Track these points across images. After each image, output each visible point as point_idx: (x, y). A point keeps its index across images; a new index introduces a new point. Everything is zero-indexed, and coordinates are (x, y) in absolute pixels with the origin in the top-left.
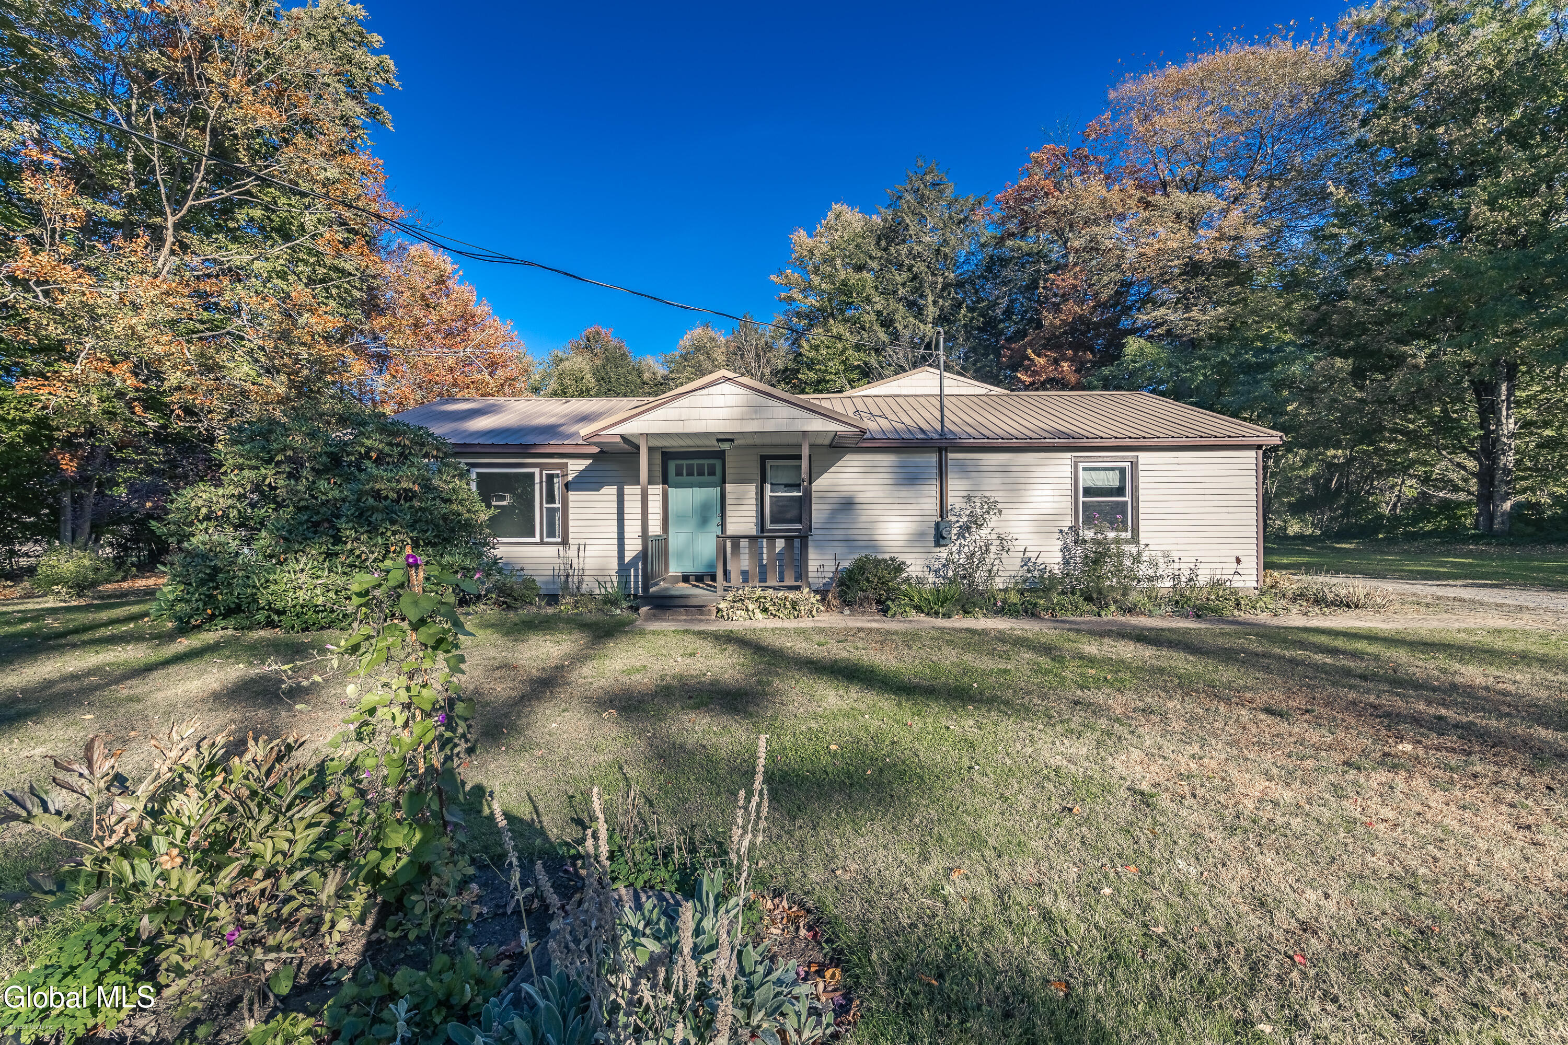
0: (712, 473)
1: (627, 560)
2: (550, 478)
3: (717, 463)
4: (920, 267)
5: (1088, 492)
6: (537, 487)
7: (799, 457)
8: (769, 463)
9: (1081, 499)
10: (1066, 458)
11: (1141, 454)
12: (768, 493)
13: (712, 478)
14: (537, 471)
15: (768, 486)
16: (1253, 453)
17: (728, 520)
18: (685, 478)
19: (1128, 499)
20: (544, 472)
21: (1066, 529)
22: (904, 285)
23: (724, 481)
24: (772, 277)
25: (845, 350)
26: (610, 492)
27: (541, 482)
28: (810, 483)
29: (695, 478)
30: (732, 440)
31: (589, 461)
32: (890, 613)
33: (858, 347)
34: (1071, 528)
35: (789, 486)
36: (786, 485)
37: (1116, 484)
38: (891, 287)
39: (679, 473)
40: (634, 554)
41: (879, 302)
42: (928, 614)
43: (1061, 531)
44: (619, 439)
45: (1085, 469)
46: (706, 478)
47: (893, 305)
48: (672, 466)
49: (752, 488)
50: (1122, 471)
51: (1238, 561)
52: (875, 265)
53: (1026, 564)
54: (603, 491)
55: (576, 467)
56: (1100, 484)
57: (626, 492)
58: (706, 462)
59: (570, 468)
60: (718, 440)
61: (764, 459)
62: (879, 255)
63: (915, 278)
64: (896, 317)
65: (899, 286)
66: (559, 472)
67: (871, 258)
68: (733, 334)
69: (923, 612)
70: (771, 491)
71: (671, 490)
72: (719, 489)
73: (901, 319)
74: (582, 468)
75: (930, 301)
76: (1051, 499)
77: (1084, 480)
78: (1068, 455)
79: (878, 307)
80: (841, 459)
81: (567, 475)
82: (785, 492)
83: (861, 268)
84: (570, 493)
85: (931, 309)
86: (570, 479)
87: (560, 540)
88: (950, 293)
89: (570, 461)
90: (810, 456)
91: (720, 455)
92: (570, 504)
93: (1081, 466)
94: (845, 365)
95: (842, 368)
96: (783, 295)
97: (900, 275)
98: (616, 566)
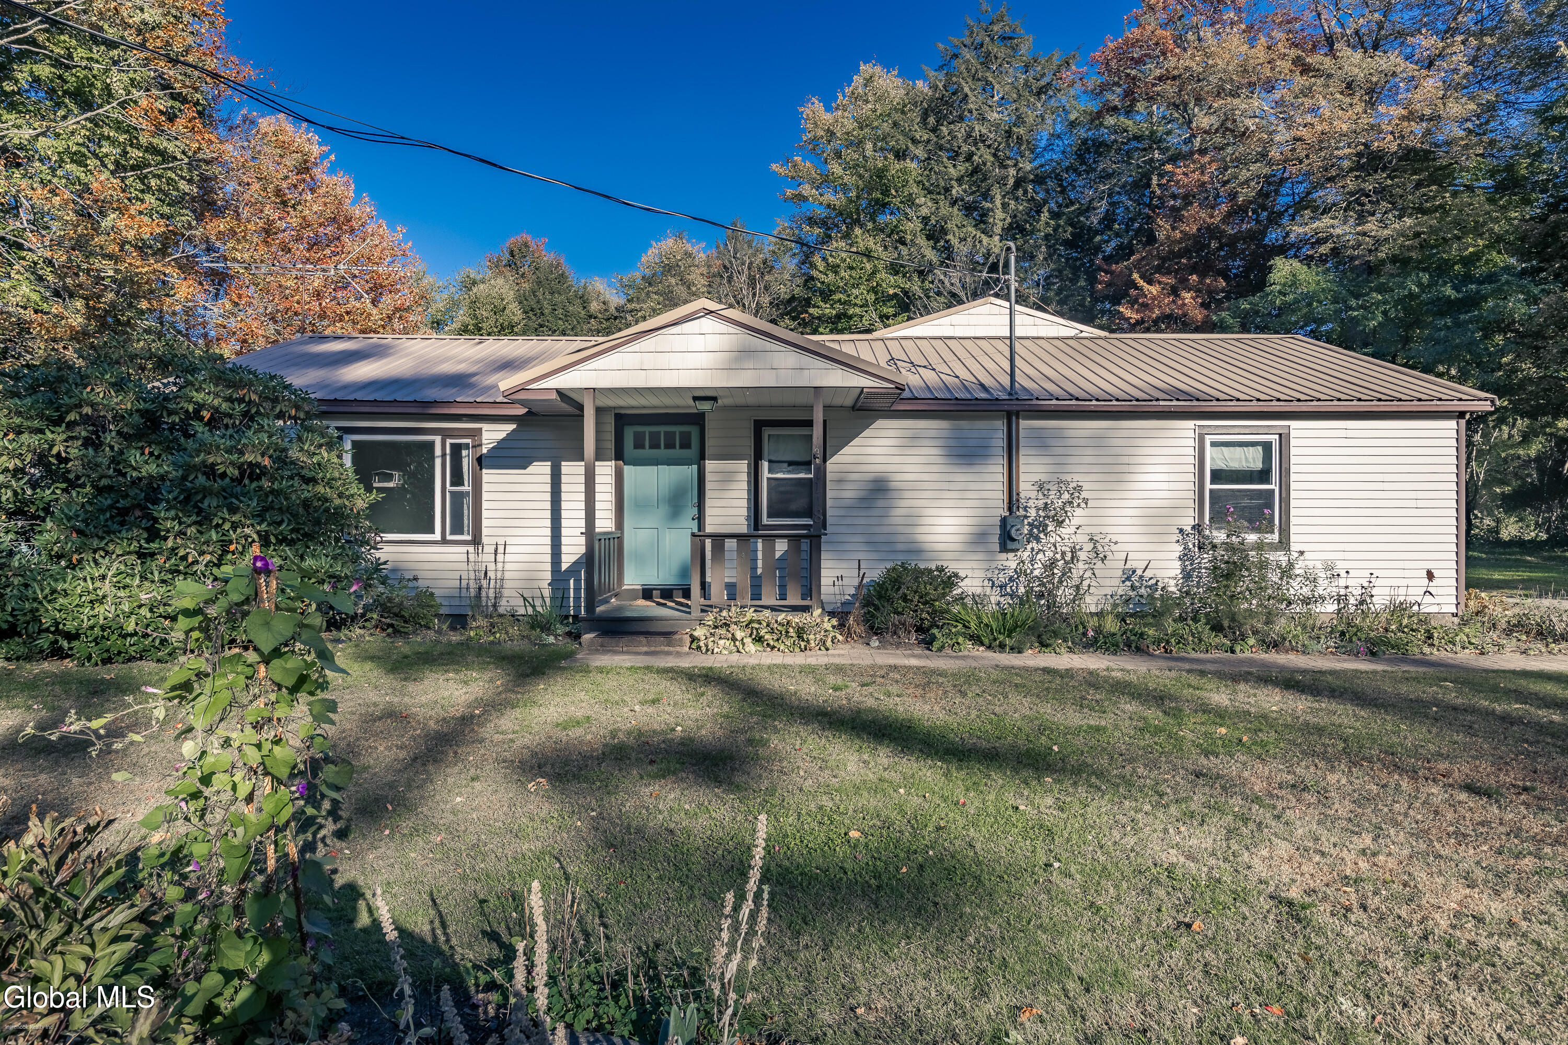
0: (685, 445)
1: (564, 567)
2: (457, 449)
3: (694, 431)
4: (984, 155)
5: (1218, 476)
6: (438, 462)
7: (809, 423)
8: (767, 432)
9: (1208, 486)
10: (1188, 428)
11: (1294, 424)
12: (765, 474)
13: (686, 453)
14: (438, 439)
15: (765, 465)
16: (1452, 424)
17: (708, 512)
18: (647, 452)
19: (1274, 486)
20: (449, 441)
21: (1187, 529)
22: (960, 180)
23: (702, 457)
24: (774, 167)
25: (875, 272)
26: (541, 470)
27: (444, 455)
28: (825, 461)
29: (663, 452)
30: (714, 399)
31: (512, 427)
32: (936, 645)
33: (895, 269)
34: (1194, 527)
35: (793, 464)
36: (791, 463)
37: (1259, 465)
38: (942, 184)
39: (638, 445)
40: (573, 559)
41: (926, 205)
42: (989, 647)
43: (1181, 531)
44: (554, 396)
45: (1213, 444)
46: (677, 452)
47: (945, 209)
48: (629, 434)
49: (742, 466)
50: (1267, 446)
51: (1430, 576)
52: (920, 152)
53: (1128, 579)
54: (531, 469)
55: (492, 434)
56: (1235, 465)
57: (564, 470)
58: (677, 429)
59: (485, 435)
60: (695, 399)
61: (759, 425)
62: (925, 137)
63: (976, 170)
64: (949, 226)
65: (953, 182)
66: (469, 441)
67: (914, 141)
68: (718, 247)
69: (982, 644)
70: (770, 471)
71: (627, 469)
72: (695, 467)
73: (955, 229)
74: (502, 435)
75: (998, 202)
76: (1165, 486)
77: (1212, 459)
78: (1191, 424)
79: (924, 211)
80: (867, 427)
81: (480, 445)
82: (789, 472)
83: (900, 155)
84: (484, 471)
85: (999, 214)
86: (485, 451)
87: (469, 538)
88: (1025, 192)
89: (485, 427)
90: (825, 422)
91: (698, 419)
92: (485, 487)
93: (1208, 439)
94: (876, 293)
95: (871, 297)
96: (789, 192)
97: (954, 166)
98: (548, 576)
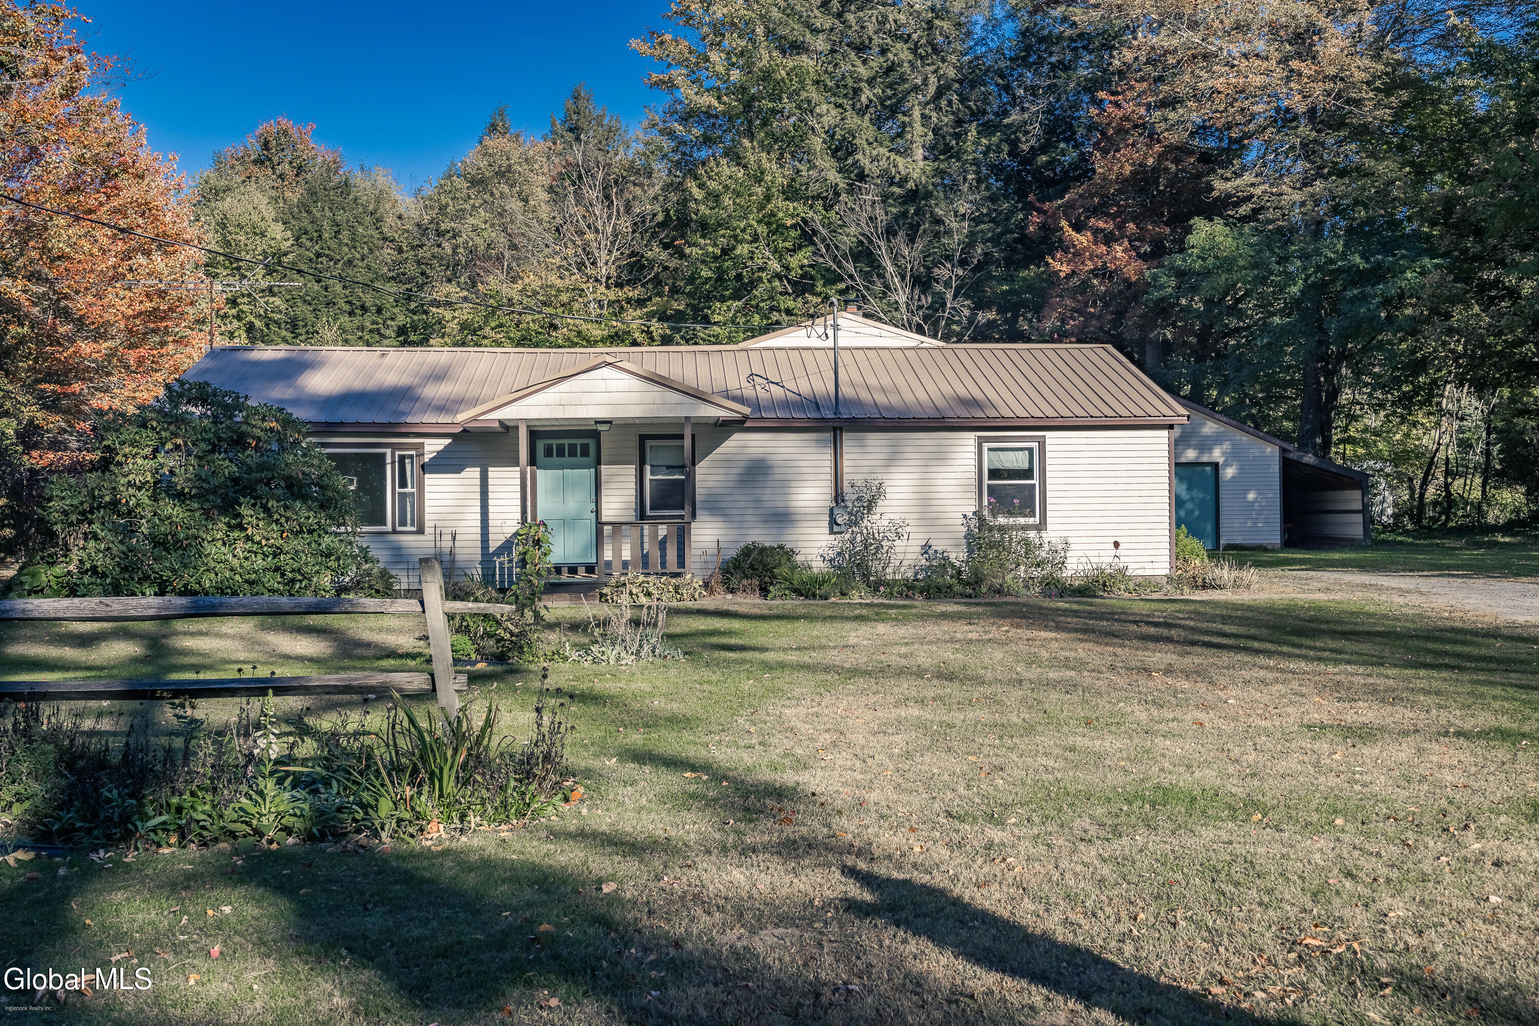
0: (585, 452)
1: (491, 550)
2: (402, 459)
3: (592, 443)
4: (901, 53)
5: (995, 474)
6: (389, 468)
7: (681, 437)
8: (649, 443)
9: (986, 481)
10: (970, 438)
11: (1048, 434)
12: (648, 476)
13: (585, 460)
14: (388, 452)
15: (648, 468)
16: (1165, 433)
17: (604, 506)
18: (555, 459)
19: (1035, 481)
20: (397, 453)
21: (970, 515)
22: (871, 82)
23: (599, 462)
25: (768, 198)
26: (472, 474)
27: (393, 463)
28: (694, 464)
29: (567, 459)
30: (611, 422)
31: (448, 441)
32: (770, 596)
33: (791, 193)
34: (974, 513)
35: (671, 468)
36: (668, 467)
37: (1026, 466)
38: (850, 82)
39: (548, 452)
40: (499, 544)
41: (827, 114)
42: (807, 597)
43: (965, 516)
44: (497, 425)
45: (990, 449)
46: (579, 459)
47: (853, 121)
48: (540, 446)
49: (630, 471)
50: (1031, 450)
52: (820, 44)
53: (926, 553)
54: (463, 474)
55: (433, 447)
56: (1008, 465)
57: (490, 474)
58: (579, 442)
59: (427, 448)
60: (596, 422)
61: (643, 439)
62: (827, 26)
63: (890, 69)
64: (857, 141)
65: (863, 84)
66: (414, 453)
67: (815, 31)
68: (553, 125)
69: (802, 595)
70: (652, 474)
71: (539, 472)
72: (593, 470)
73: (866, 146)
74: (441, 448)
75: (916, 114)
76: (954, 482)
77: (990, 461)
78: (972, 435)
79: (828, 121)
80: (727, 439)
81: (423, 454)
82: (667, 474)
83: (798, 48)
84: (427, 476)
85: (918, 129)
86: (427, 460)
87: (414, 529)
88: (950, 103)
89: (427, 441)
90: (693, 436)
91: (595, 435)
92: (427, 489)
93: (986, 446)
94: (768, 224)
95: (762, 230)
96: (655, 77)
97: (865, 62)
98: (479, 558)
